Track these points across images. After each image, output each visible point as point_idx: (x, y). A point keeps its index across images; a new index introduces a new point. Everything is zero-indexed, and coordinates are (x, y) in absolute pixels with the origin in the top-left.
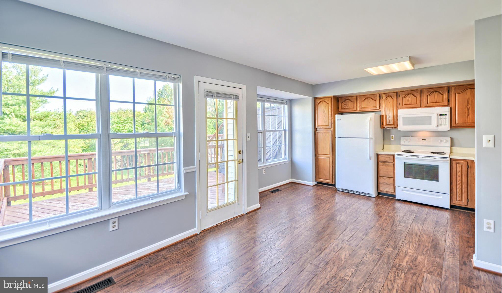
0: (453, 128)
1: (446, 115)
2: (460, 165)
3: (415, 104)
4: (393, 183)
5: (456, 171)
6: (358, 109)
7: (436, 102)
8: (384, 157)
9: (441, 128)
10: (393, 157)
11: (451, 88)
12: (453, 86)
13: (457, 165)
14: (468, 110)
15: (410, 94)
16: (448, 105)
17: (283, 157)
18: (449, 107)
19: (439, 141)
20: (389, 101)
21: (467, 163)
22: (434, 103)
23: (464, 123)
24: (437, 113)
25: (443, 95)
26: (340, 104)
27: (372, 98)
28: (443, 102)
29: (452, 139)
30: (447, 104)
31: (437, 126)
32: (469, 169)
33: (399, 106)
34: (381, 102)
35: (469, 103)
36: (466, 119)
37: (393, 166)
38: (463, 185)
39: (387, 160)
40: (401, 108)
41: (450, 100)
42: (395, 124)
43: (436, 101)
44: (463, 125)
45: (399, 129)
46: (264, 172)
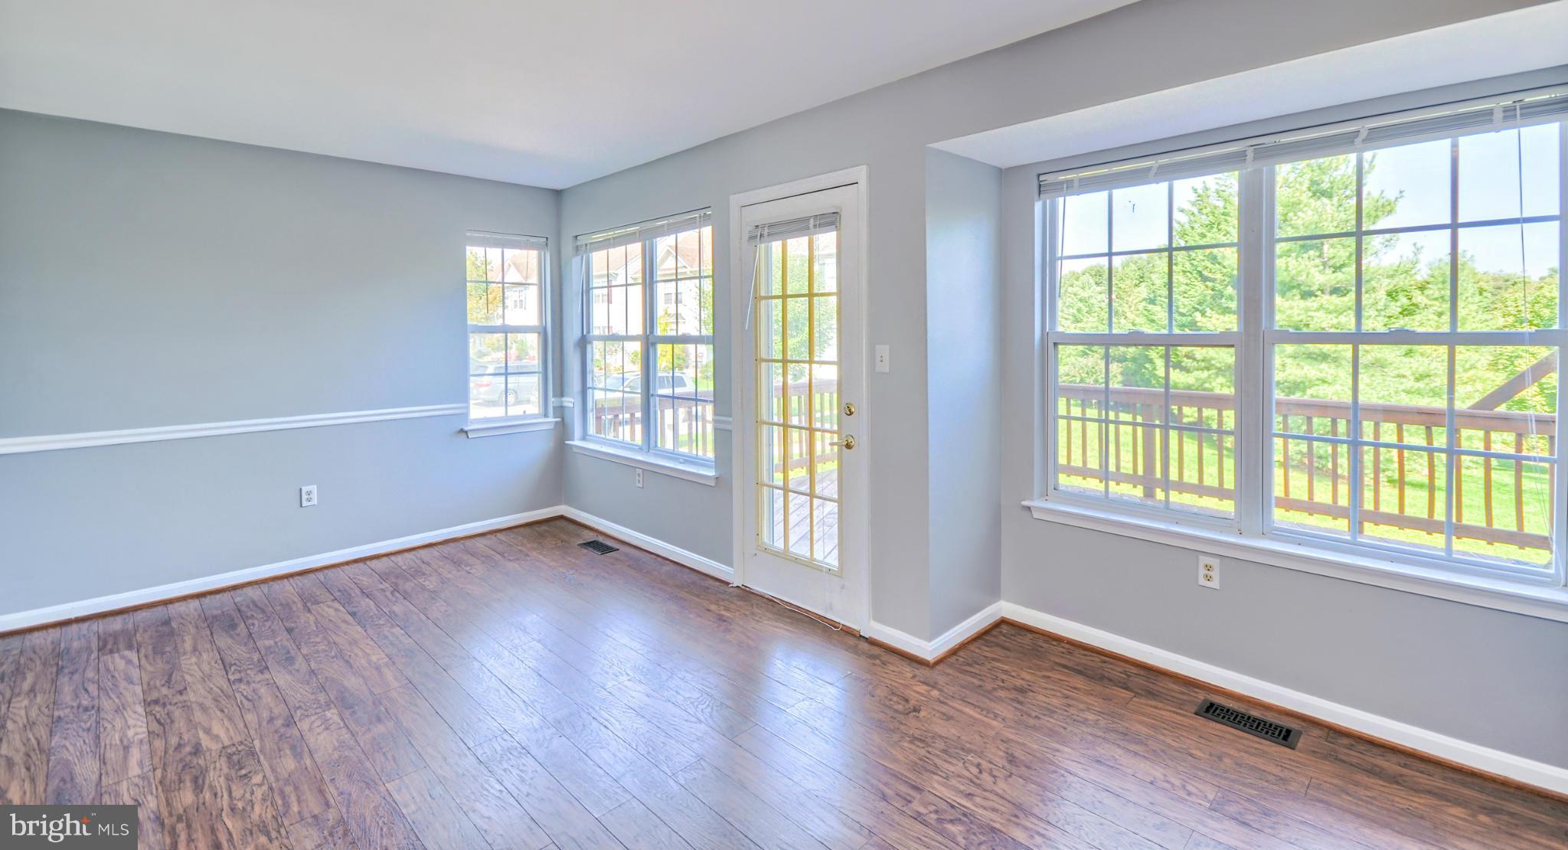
46: (1209, 578)
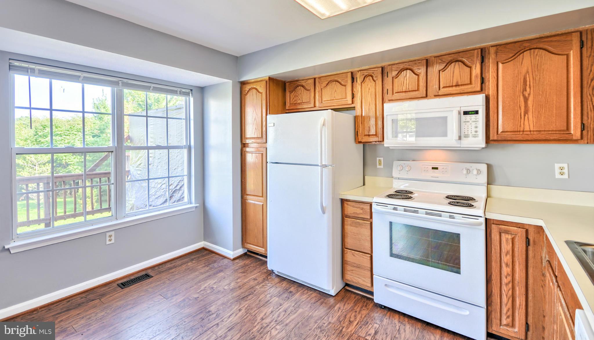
0: (492, 142)
1: (477, 112)
2: (510, 237)
3: (415, 91)
4: (369, 266)
5: (499, 251)
6: (317, 104)
7: (456, 86)
8: (353, 207)
9: (467, 143)
10: (369, 207)
11: (487, 51)
12: (493, 46)
13: (503, 235)
14: (526, 100)
15: (407, 69)
16: (482, 90)
17: (186, 200)
18: (484, 95)
19: (465, 172)
20: (369, 86)
21: (527, 231)
22: (452, 86)
23: (516, 132)
24: (459, 109)
25: (470, 67)
26: (288, 94)
27: (340, 80)
28: (471, 83)
29: (489, 167)
30: (479, 89)
31: (458, 138)
32: (530, 248)
33: (386, 97)
34: (355, 90)
35: (528, 83)
36: (522, 122)
37: (369, 227)
38: (517, 289)
39: (358, 214)
40: (389, 100)
41: (486, 80)
42: (380, 135)
43: (457, 82)
44: (514, 137)
45: (385, 145)
46: (110, 240)
